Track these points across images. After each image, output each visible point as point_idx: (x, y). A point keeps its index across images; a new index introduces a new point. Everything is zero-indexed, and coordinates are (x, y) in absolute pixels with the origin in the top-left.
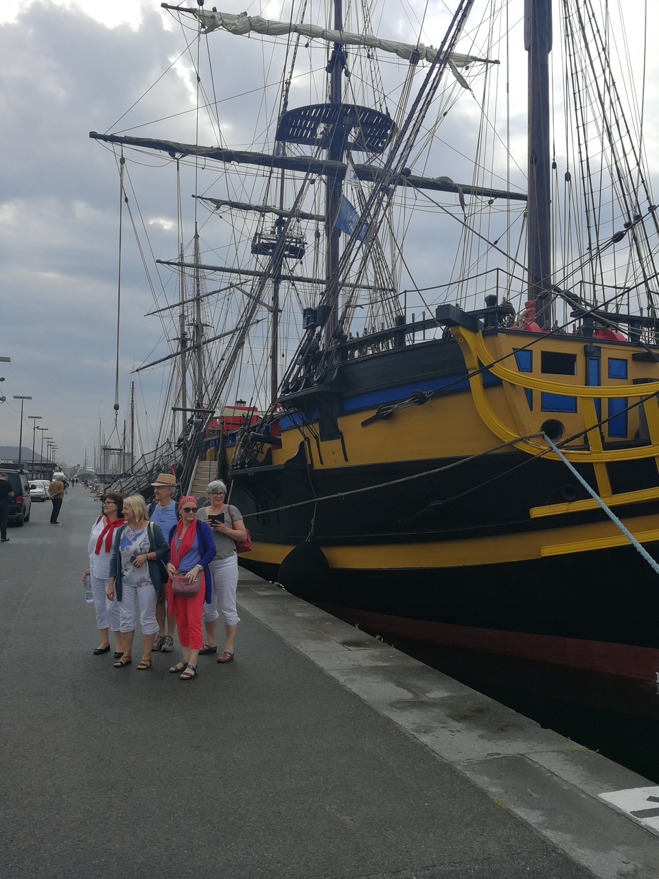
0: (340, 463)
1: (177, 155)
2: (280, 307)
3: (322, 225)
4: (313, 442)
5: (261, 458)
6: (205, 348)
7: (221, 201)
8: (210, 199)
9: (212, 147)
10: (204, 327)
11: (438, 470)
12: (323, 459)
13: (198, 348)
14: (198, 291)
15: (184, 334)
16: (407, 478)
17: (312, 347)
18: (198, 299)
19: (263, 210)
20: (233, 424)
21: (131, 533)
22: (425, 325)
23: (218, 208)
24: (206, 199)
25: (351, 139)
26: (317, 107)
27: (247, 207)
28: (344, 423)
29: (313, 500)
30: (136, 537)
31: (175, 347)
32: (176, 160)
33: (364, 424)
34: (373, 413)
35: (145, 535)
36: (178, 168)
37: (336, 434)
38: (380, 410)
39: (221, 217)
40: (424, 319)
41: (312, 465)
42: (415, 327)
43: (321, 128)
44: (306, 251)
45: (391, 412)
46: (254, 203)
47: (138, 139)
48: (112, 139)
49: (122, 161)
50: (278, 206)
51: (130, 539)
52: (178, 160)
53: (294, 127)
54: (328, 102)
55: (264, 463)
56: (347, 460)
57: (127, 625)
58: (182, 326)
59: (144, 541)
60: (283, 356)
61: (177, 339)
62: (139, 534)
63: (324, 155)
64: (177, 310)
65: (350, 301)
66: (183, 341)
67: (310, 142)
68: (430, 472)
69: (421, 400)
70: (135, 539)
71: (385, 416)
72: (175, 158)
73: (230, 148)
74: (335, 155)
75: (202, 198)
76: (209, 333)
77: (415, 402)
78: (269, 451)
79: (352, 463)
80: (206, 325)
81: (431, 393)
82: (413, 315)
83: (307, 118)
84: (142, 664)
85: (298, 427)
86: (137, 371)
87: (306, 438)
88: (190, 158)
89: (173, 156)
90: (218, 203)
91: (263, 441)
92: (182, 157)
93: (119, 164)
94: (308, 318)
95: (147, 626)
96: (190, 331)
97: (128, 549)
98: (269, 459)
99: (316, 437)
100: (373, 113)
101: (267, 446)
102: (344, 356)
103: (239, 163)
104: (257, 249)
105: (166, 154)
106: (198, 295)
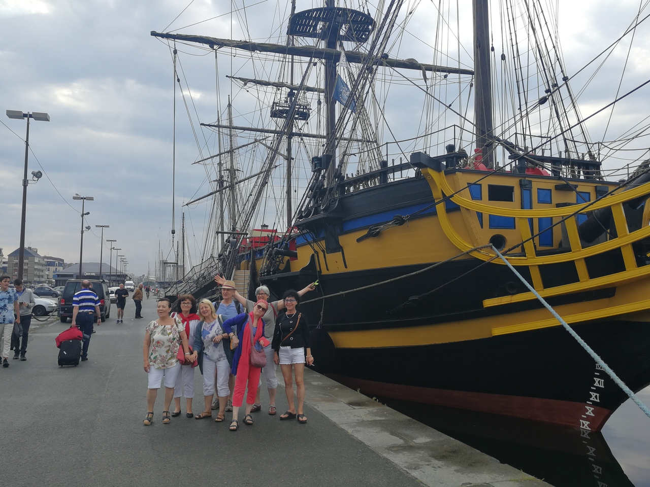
0: (342, 270)
1: (215, 47)
2: (293, 156)
3: (322, 95)
4: (321, 255)
5: (282, 267)
6: (237, 187)
7: (248, 79)
8: (239, 78)
9: (241, 41)
10: (236, 172)
11: (414, 273)
12: (328, 267)
13: (232, 187)
14: (231, 145)
15: (221, 177)
16: (392, 280)
17: (319, 185)
18: (231, 152)
19: (279, 85)
20: (261, 242)
22: (402, 167)
23: (245, 84)
24: (237, 78)
25: (342, 33)
26: (317, 10)
27: (267, 84)
28: (344, 240)
29: (321, 298)
30: (212, 327)
31: (215, 186)
32: (215, 51)
33: (359, 240)
34: (365, 232)
35: (217, 325)
36: (216, 57)
37: (339, 248)
38: (370, 230)
39: (248, 91)
40: (401, 163)
41: (320, 271)
42: (395, 169)
43: (320, 25)
44: (311, 114)
45: (379, 232)
46: (272, 81)
47: (187, 36)
48: (168, 36)
49: (175, 52)
50: (289, 82)
52: (216, 50)
53: (301, 24)
54: (326, 6)
55: (284, 271)
56: (346, 267)
58: (220, 171)
60: (295, 191)
61: (216, 180)
62: (213, 325)
63: (322, 45)
64: (217, 159)
65: (346, 151)
66: (221, 181)
67: (313, 35)
68: (408, 275)
69: (401, 222)
71: (374, 234)
72: (214, 49)
73: (253, 41)
74: (331, 45)
75: (234, 78)
76: (240, 176)
77: (396, 224)
78: (288, 261)
79: (351, 269)
80: (238, 170)
81: (408, 216)
82: (393, 160)
83: (310, 18)
84: (218, 418)
85: (309, 244)
86: (187, 205)
87: (316, 252)
88: (224, 49)
89: (212, 47)
90: (246, 81)
91: (284, 254)
92: (219, 48)
93: (173, 54)
94: (316, 164)
95: (222, 390)
96: (226, 175)
98: (288, 268)
99: (323, 251)
100: (358, 13)
101: (287, 258)
102: (343, 191)
103: (260, 51)
104: (274, 114)
105: (207, 46)
106: (231, 147)
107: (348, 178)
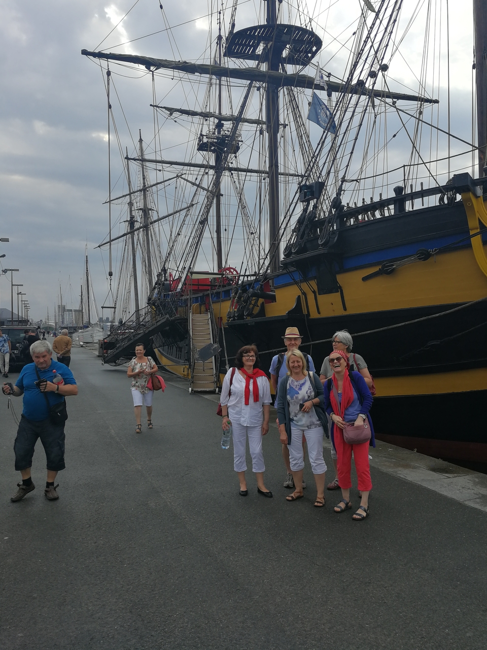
0: (340, 312)
1: (152, 68)
2: (222, 192)
4: (311, 297)
5: (256, 310)
7: (173, 109)
8: (164, 108)
9: (179, 61)
10: (150, 211)
11: (437, 315)
12: (320, 310)
13: (146, 227)
14: (144, 183)
15: (132, 217)
16: (406, 323)
18: (144, 190)
19: (206, 115)
21: (296, 383)
22: (423, 193)
23: (171, 114)
24: (161, 107)
26: (260, 27)
27: (194, 114)
28: (341, 279)
29: (309, 343)
30: (301, 386)
31: (124, 228)
32: (151, 73)
33: (365, 279)
34: (375, 269)
35: (308, 384)
36: (153, 79)
37: (336, 288)
38: (384, 266)
39: (176, 121)
40: (422, 188)
41: (309, 314)
42: (413, 196)
45: (394, 269)
46: (198, 110)
47: (120, 55)
48: (100, 55)
49: (109, 73)
50: (217, 112)
51: (297, 389)
52: (153, 72)
53: (241, 44)
54: (266, 23)
55: (257, 316)
56: (345, 309)
57: (298, 465)
58: (131, 211)
59: (309, 389)
61: (127, 221)
62: (303, 384)
64: (127, 199)
65: (344, 176)
66: (132, 222)
67: (253, 57)
68: (430, 317)
69: (425, 256)
70: (300, 389)
71: (387, 271)
72: (151, 71)
73: (193, 62)
74: (273, 66)
75: (158, 107)
77: (420, 259)
78: (263, 304)
79: (351, 311)
80: (151, 209)
81: (436, 250)
84: (318, 502)
85: (296, 283)
86: (99, 246)
87: (304, 294)
88: (161, 70)
89: (148, 68)
90: (171, 111)
91: (258, 296)
92: (156, 70)
93: (106, 76)
94: (305, 193)
95: (318, 467)
96: (138, 216)
97: (296, 398)
98: (262, 312)
99: (314, 292)
101: (261, 301)
102: (342, 224)
103: (201, 74)
104: (202, 147)
105: (143, 67)
106: (144, 186)
107: (348, 207)
